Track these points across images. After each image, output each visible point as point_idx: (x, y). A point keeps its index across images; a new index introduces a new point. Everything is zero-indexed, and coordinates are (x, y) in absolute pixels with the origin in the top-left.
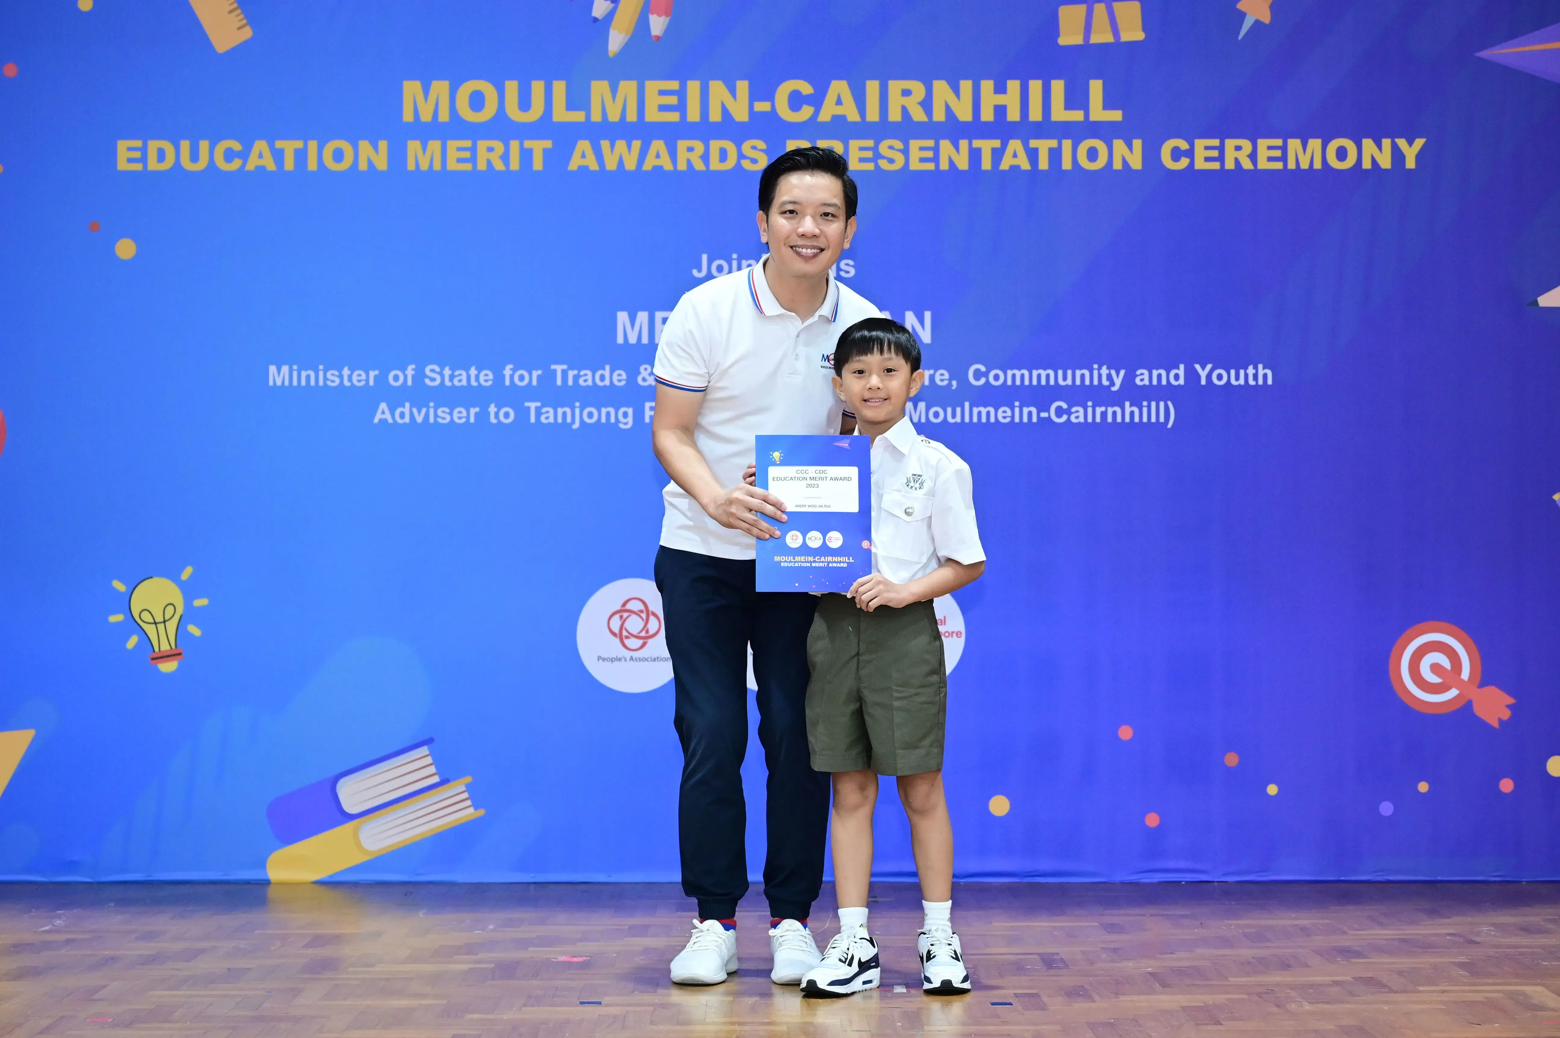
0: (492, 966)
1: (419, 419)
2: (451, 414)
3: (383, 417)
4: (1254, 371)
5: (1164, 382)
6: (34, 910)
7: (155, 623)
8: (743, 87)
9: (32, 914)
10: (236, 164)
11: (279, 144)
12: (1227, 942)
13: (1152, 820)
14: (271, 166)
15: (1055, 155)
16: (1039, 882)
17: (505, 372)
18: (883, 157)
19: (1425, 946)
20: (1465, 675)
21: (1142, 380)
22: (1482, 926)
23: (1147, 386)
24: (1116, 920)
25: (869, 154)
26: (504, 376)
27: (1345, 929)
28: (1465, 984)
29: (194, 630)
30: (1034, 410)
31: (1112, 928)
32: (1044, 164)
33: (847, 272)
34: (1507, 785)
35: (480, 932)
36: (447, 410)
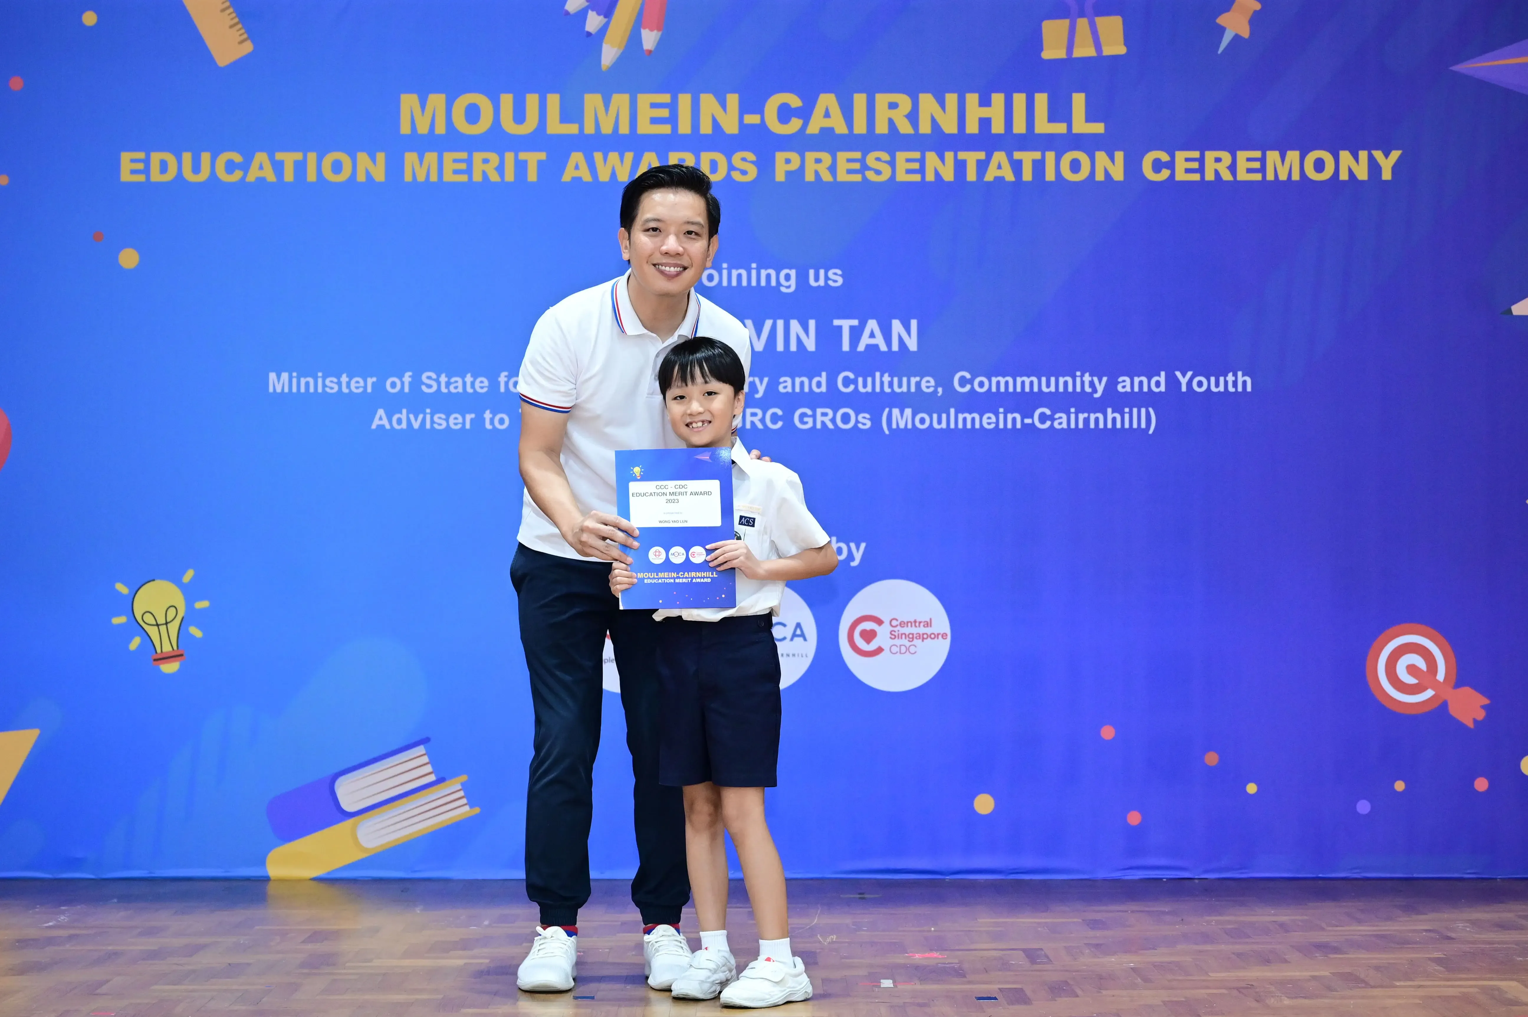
0: (487, 961)
1: (416, 425)
2: (447, 420)
3: (381, 423)
4: (1234, 378)
5: (1145, 389)
6: (38, 906)
7: (158, 625)
8: (733, 100)
9: (37, 910)
10: (238, 175)
11: (279, 156)
12: (1207, 938)
13: (1134, 818)
14: (271, 177)
15: (1039, 166)
16: (1024, 880)
17: (500, 379)
18: (869, 169)
19: (1402, 943)
20: (1441, 676)
21: (1124, 387)
22: (1457, 922)
23: (1129, 392)
24: (1098, 916)
25: (857, 166)
26: (499, 383)
27: (1324, 925)
28: (1441, 979)
29: (196, 632)
30: (1018, 417)
31: (1094, 924)
32: (1027, 175)
33: (835, 281)
34: (1481, 784)
35: (475, 928)
36: (443, 416)
